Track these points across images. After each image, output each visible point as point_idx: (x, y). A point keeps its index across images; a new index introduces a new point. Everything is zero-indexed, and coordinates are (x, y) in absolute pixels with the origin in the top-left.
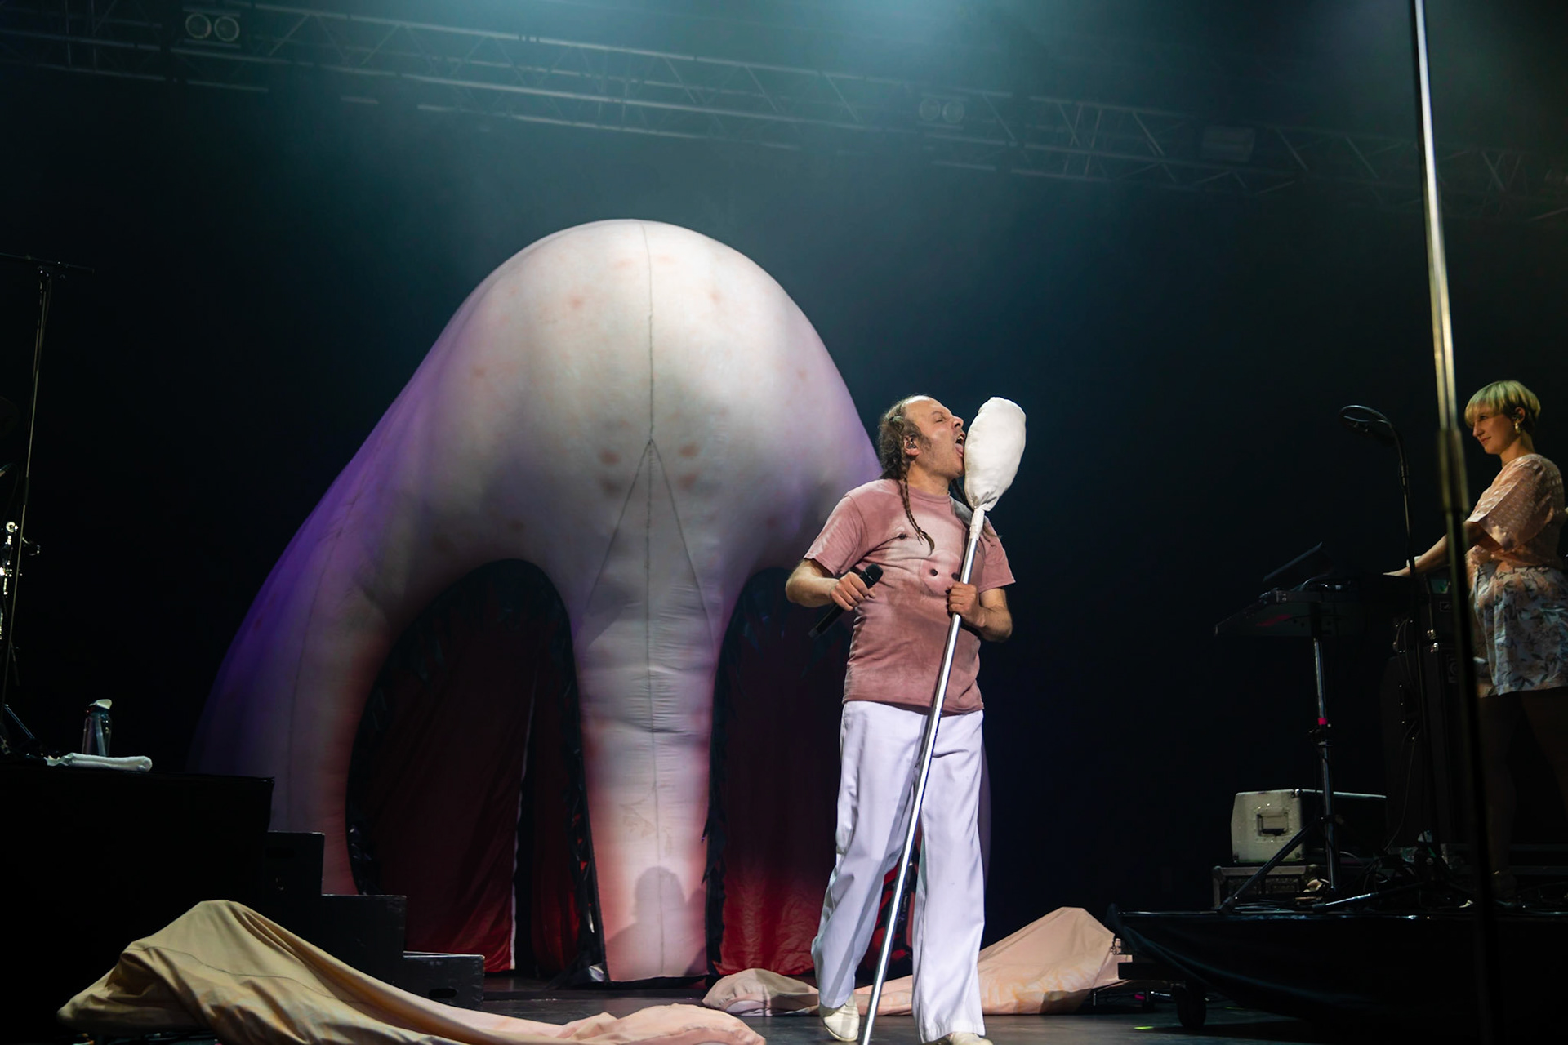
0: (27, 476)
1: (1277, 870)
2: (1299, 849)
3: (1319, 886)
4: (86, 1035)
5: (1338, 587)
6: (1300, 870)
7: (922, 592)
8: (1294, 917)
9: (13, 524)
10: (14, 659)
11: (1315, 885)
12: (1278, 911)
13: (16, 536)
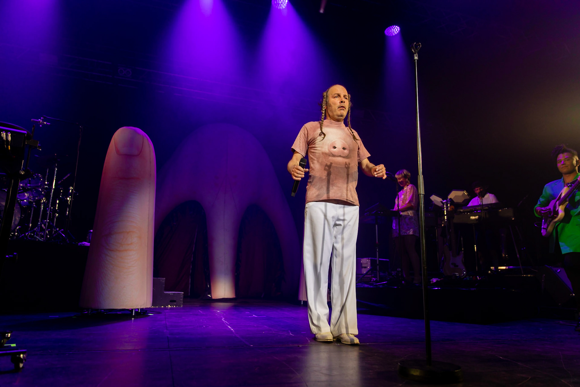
0: (75, 175)
1: (366, 276)
2: (370, 272)
3: (375, 280)
4: (85, 310)
5: (382, 213)
6: (370, 276)
7: (329, 156)
8: (370, 287)
9: (71, 187)
10: (71, 220)
11: (374, 280)
12: (366, 285)
13: (72, 190)
